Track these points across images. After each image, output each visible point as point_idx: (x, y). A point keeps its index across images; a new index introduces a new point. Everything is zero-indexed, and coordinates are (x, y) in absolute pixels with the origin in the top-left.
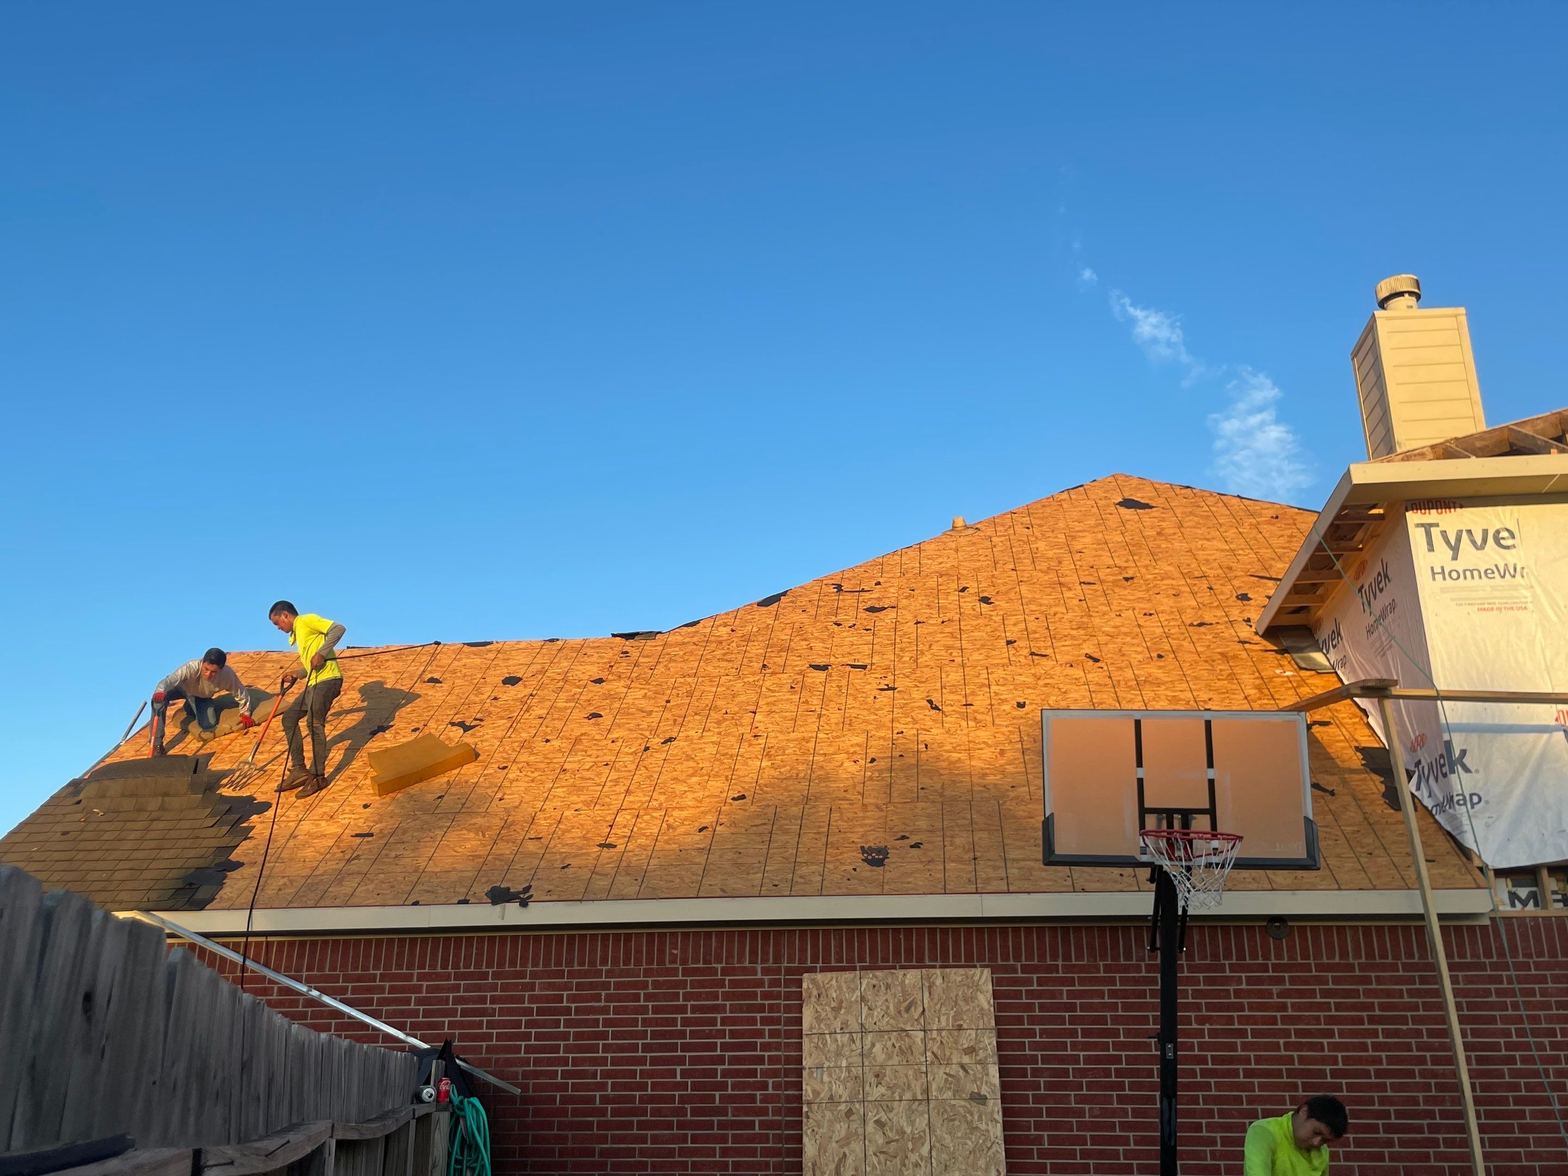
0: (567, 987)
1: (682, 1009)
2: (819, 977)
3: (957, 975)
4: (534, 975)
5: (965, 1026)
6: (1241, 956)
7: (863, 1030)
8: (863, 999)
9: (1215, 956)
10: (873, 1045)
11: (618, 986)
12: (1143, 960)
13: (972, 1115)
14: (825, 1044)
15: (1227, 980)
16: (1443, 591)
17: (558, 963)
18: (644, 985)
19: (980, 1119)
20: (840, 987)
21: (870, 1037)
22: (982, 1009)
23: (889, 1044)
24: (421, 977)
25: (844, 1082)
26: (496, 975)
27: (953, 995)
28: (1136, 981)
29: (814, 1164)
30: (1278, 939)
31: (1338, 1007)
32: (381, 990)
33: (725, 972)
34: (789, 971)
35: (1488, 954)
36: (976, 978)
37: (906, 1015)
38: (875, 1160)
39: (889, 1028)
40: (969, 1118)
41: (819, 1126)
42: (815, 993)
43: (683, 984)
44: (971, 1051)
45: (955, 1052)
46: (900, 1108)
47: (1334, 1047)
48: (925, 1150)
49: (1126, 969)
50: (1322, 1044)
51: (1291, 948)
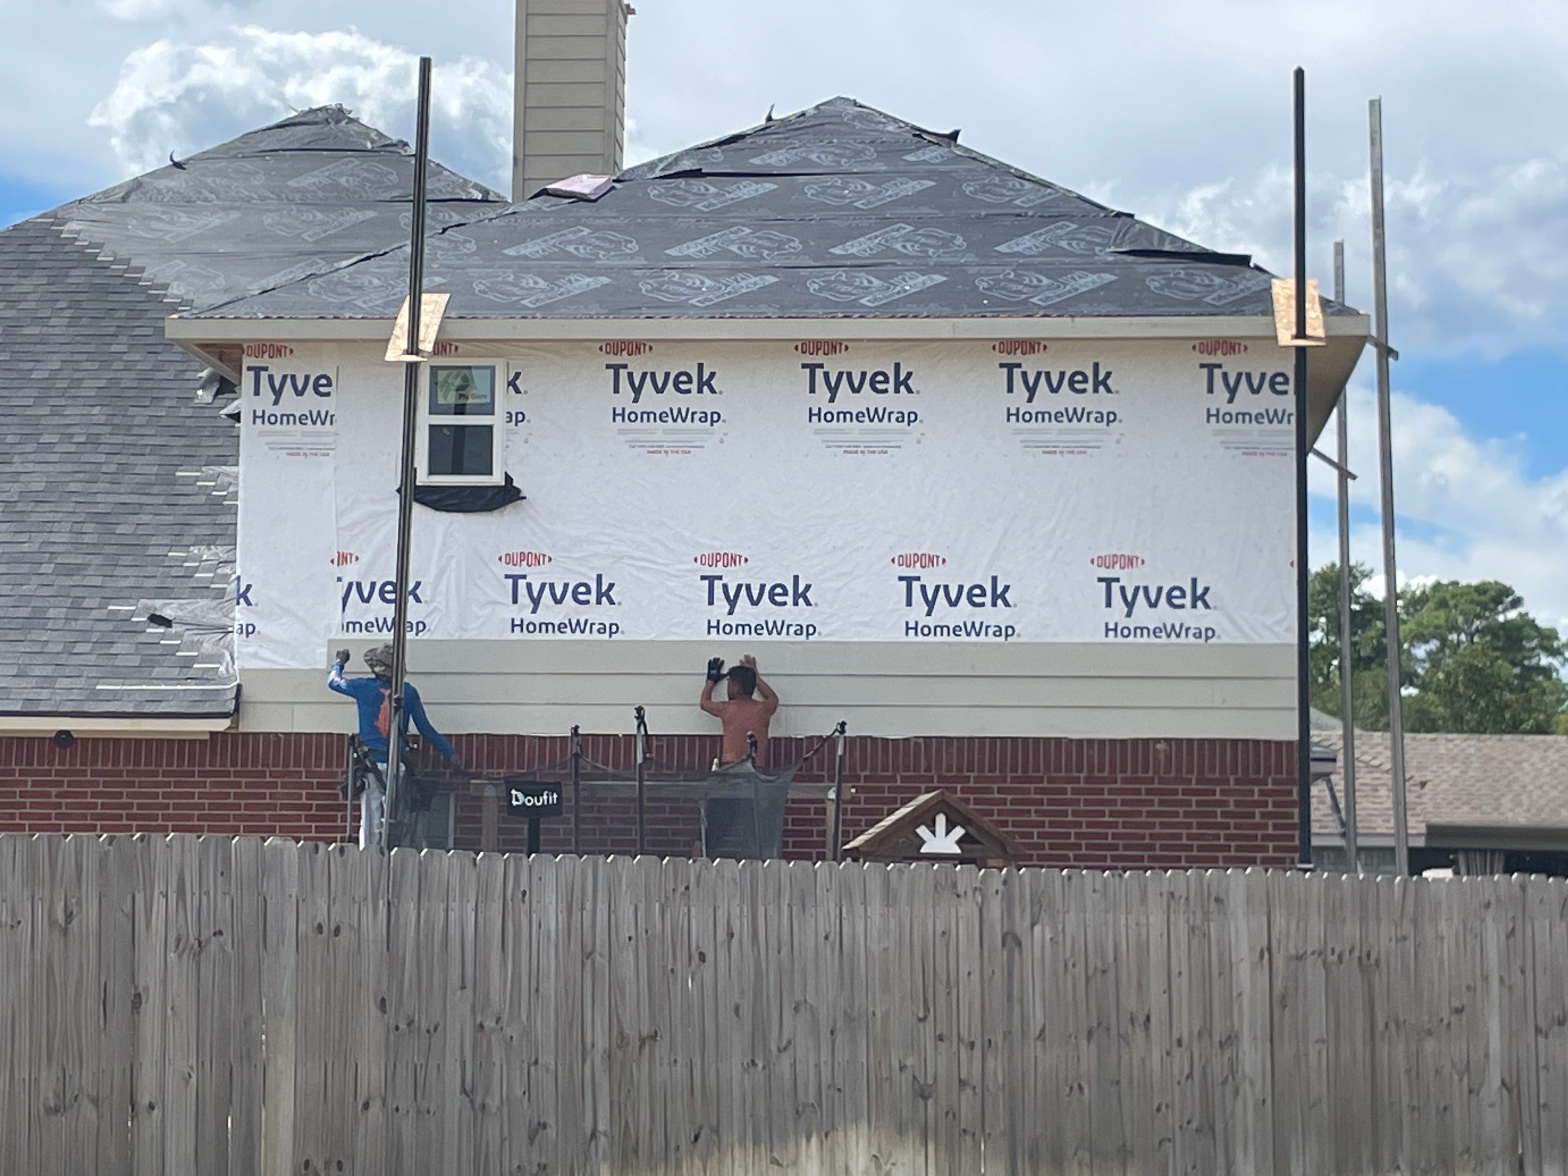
6: (30, 765)
9: (8, 764)
15: (15, 783)
16: (261, 434)
30: (64, 748)
31: (104, 806)
35: (234, 764)
51: (73, 757)
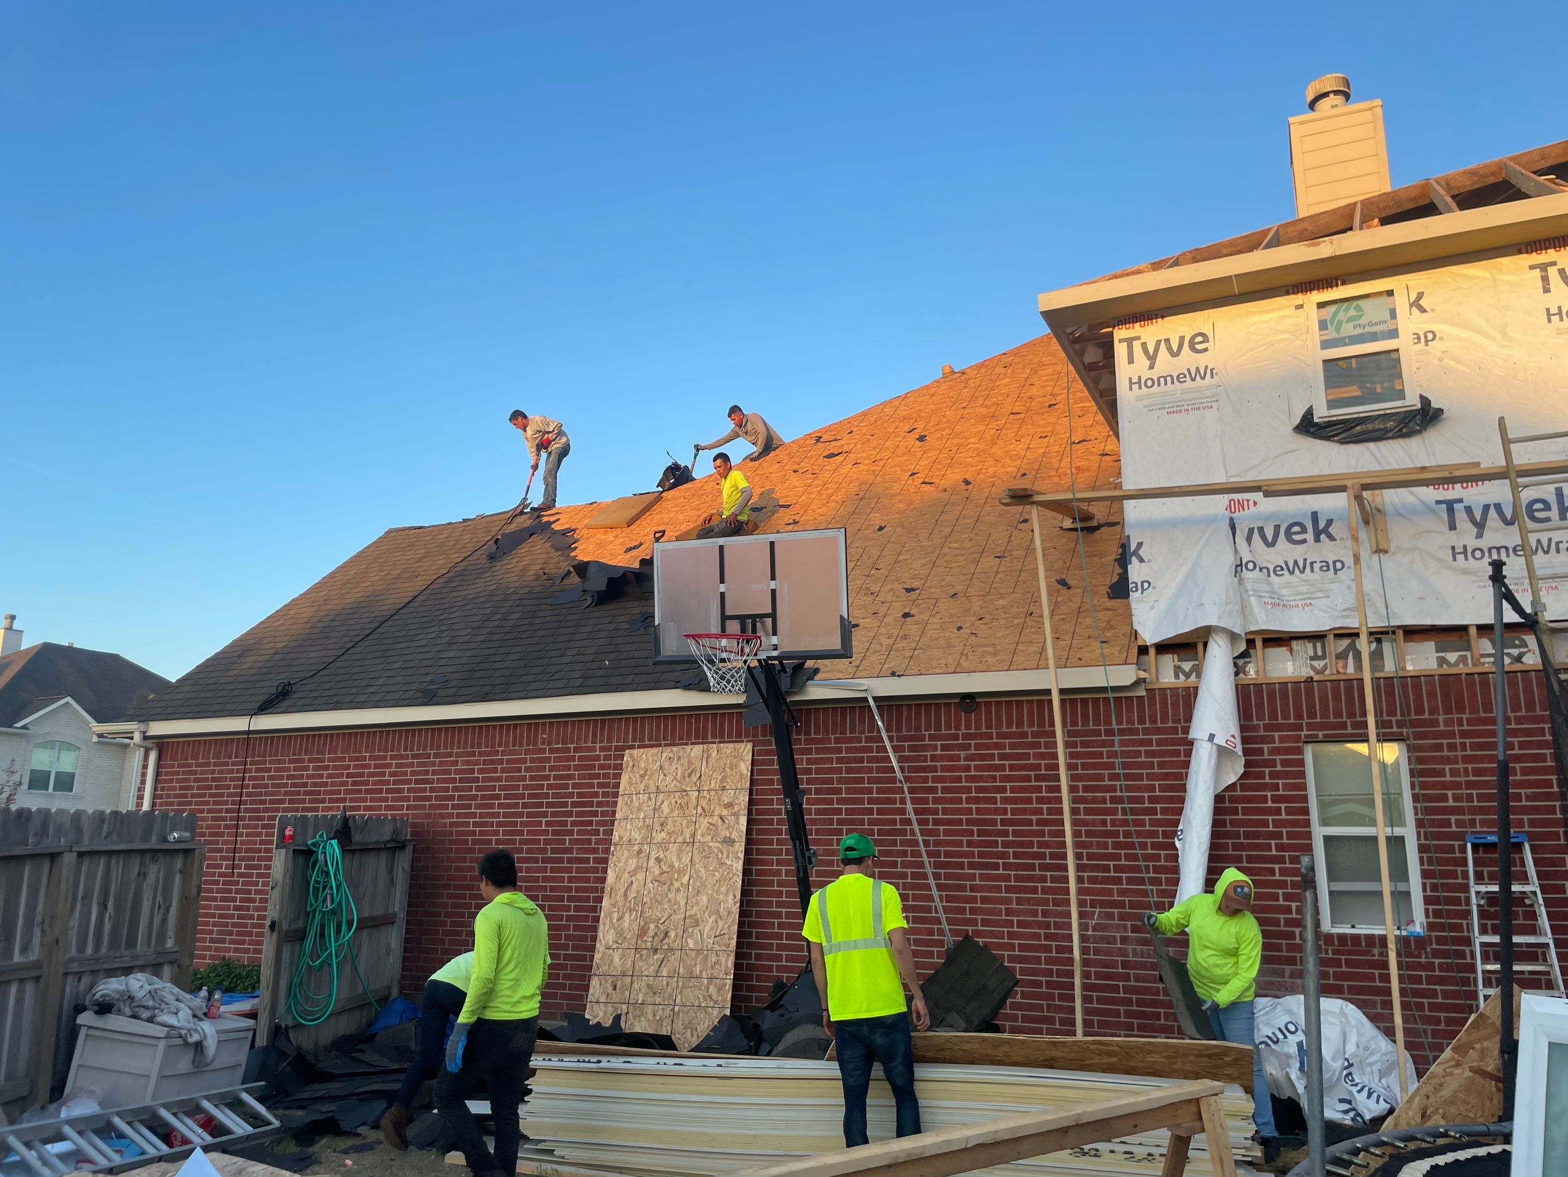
0: (477, 763)
1: (547, 778)
2: (635, 752)
3: (728, 748)
4: (458, 755)
5: (728, 787)
6: (938, 728)
7: (658, 791)
8: (661, 767)
9: (918, 728)
10: (663, 802)
11: (508, 761)
12: (864, 733)
13: (722, 853)
14: (632, 802)
15: (925, 748)
16: (1138, 399)
17: (472, 746)
18: (525, 761)
19: (728, 857)
20: (647, 760)
21: (661, 796)
22: (742, 774)
23: (674, 801)
24: (393, 757)
25: (640, 829)
26: (436, 756)
27: (722, 764)
28: (857, 750)
29: (612, 889)
30: (968, 712)
31: (1012, 768)
32: (369, 766)
33: (576, 750)
34: (618, 748)
35: (1142, 721)
36: (741, 751)
37: (687, 780)
38: (651, 885)
39: (675, 789)
40: (720, 855)
41: (619, 861)
42: (631, 764)
43: (548, 760)
44: (730, 805)
45: (718, 807)
46: (674, 848)
47: (1006, 800)
48: (685, 880)
49: (850, 740)
50: (996, 798)
51: (978, 721)
